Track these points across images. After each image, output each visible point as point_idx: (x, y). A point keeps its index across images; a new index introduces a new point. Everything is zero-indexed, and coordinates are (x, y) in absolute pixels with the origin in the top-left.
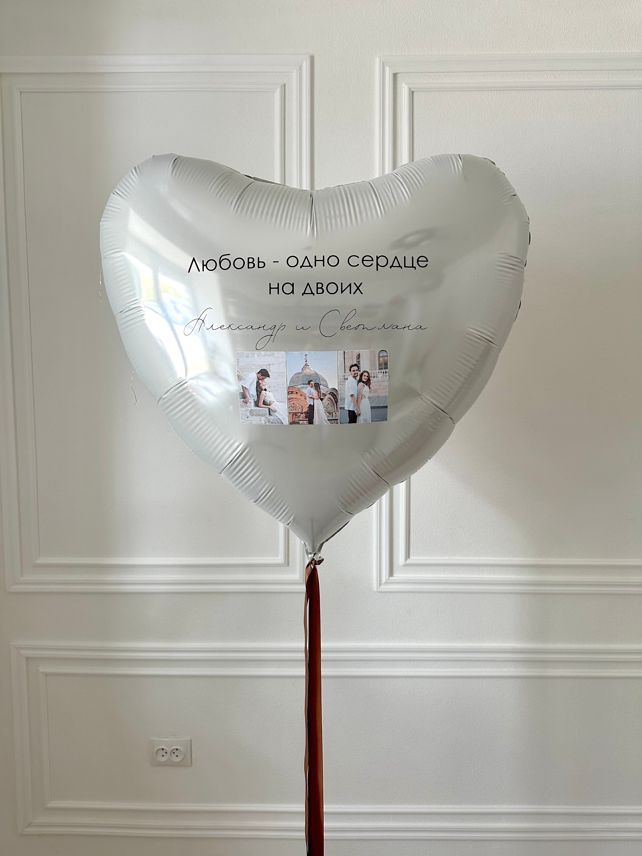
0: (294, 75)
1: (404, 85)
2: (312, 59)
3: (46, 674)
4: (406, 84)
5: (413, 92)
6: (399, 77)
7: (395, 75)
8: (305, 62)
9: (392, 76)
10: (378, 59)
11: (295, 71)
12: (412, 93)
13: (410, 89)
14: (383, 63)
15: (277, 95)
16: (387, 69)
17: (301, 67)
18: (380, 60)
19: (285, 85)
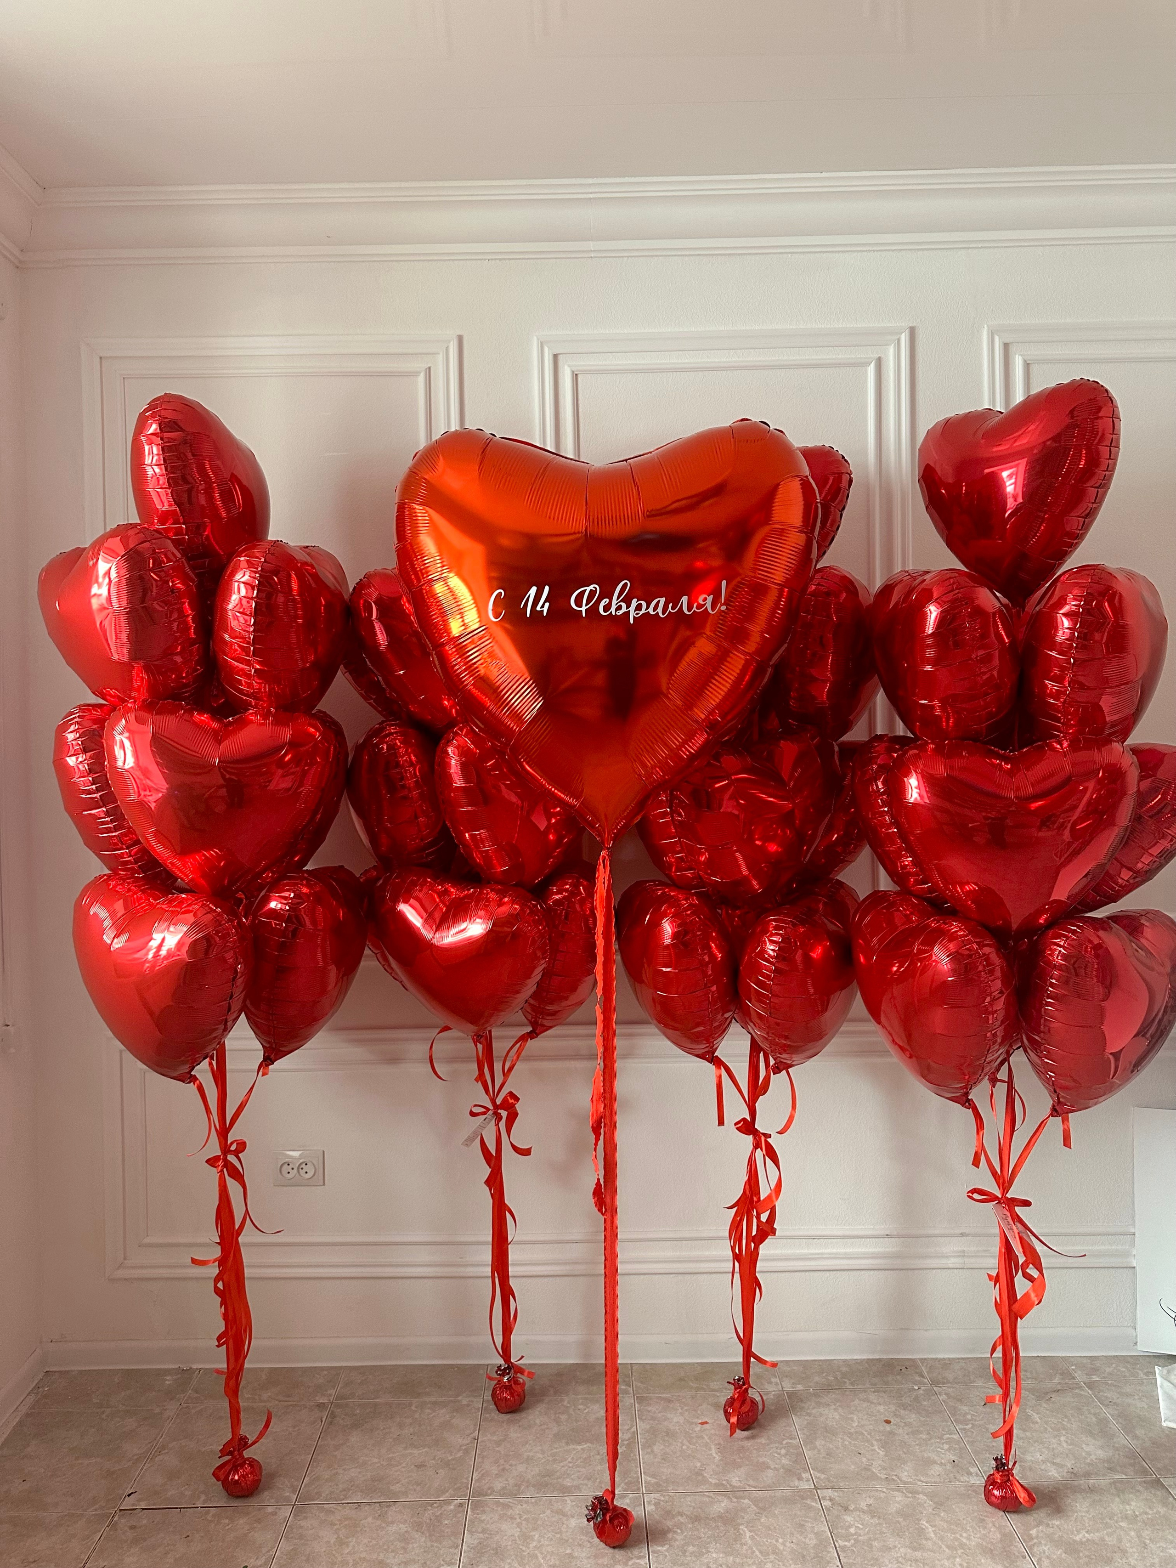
0: (441, 358)
1: (566, 367)
2: (460, 339)
4: (569, 366)
5: (576, 375)
6: (561, 359)
7: (555, 357)
8: (452, 343)
9: (551, 357)
10: (535, 338)
11: (442, 353)
12: (575, 377)
13: (573, 372)
14: (541, 343)
15: (421, 378)
16: (546, 350)
17: (447, 349)
18: (538, 339)
19: (430, 368)
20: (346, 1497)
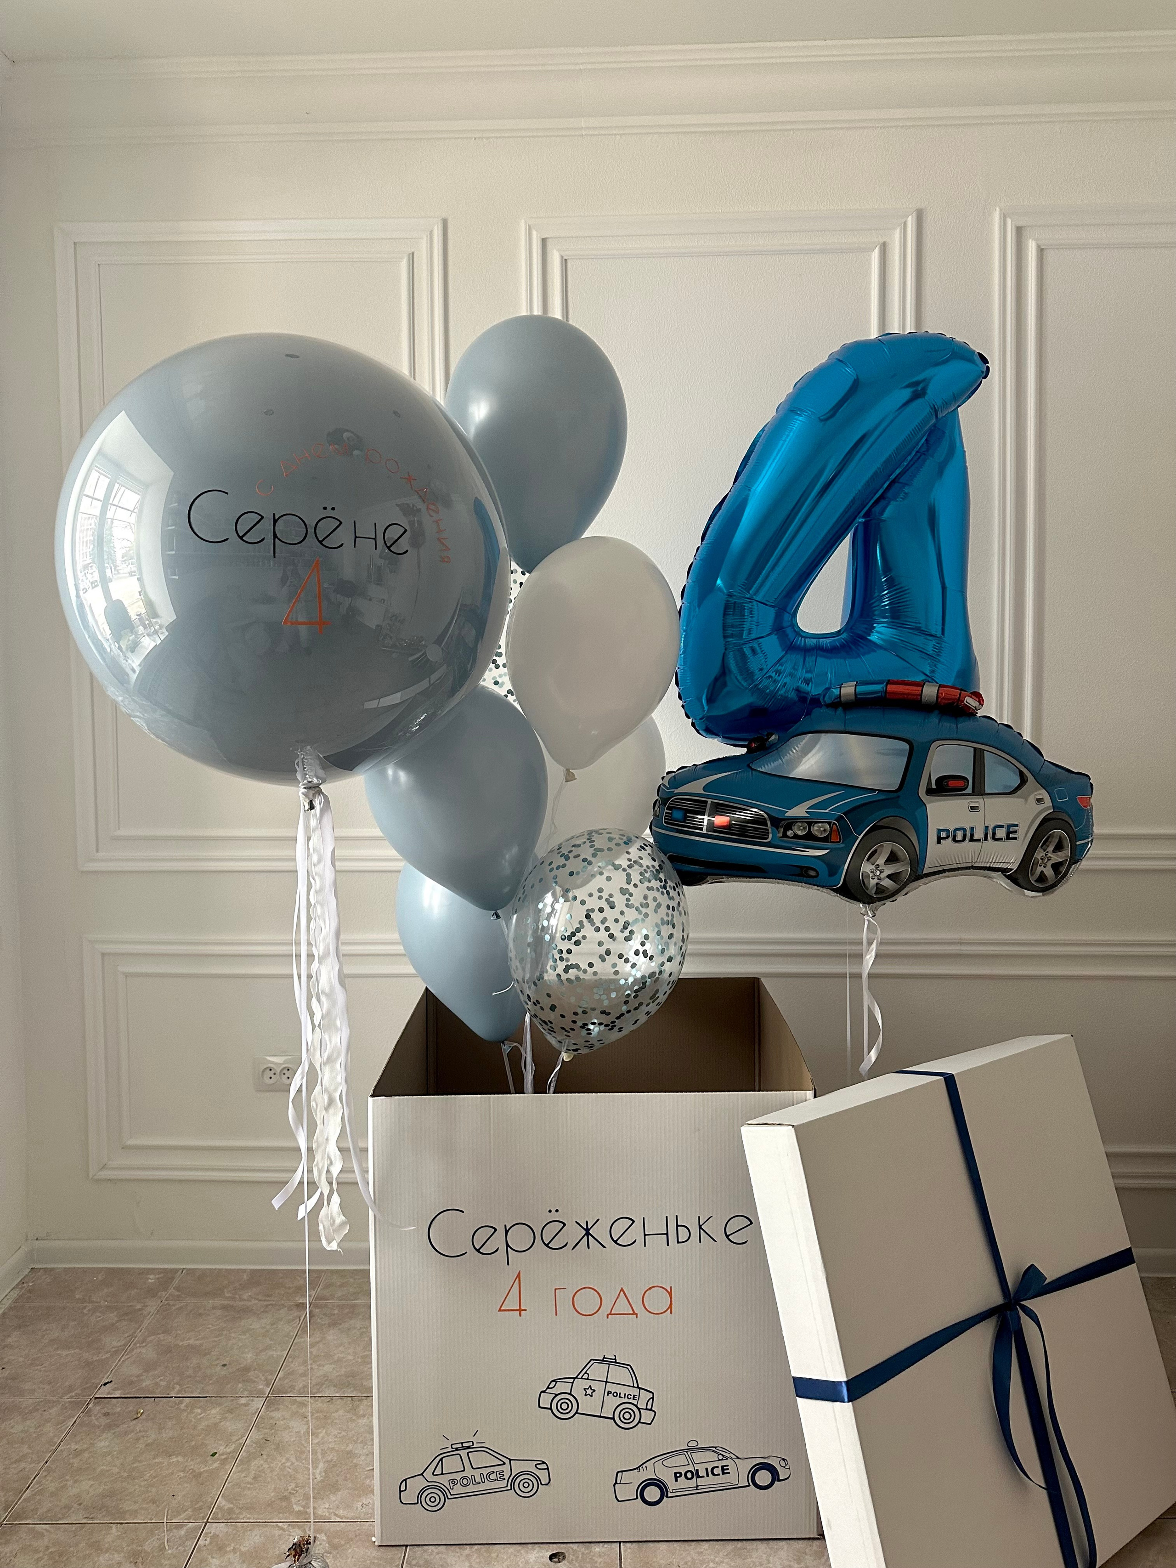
0: (424, 243)
1: (555, 251)
2: (445, 222)
3: (127, 975)
4: (558, 250)
5: (566, 260)
6: (549, 243)
7: (544, 241)
8: (436, 227)
9: (540, 242)
10: (523, 221)
11: (426, 237)
12: (565, 262)
13: (562, 257)
14: (529, 226)
15: (404, 263)
16: (534, 233)
17: (431, 233)
18: (526, 223)
19: (413, 254)
20: (318, 1392)
